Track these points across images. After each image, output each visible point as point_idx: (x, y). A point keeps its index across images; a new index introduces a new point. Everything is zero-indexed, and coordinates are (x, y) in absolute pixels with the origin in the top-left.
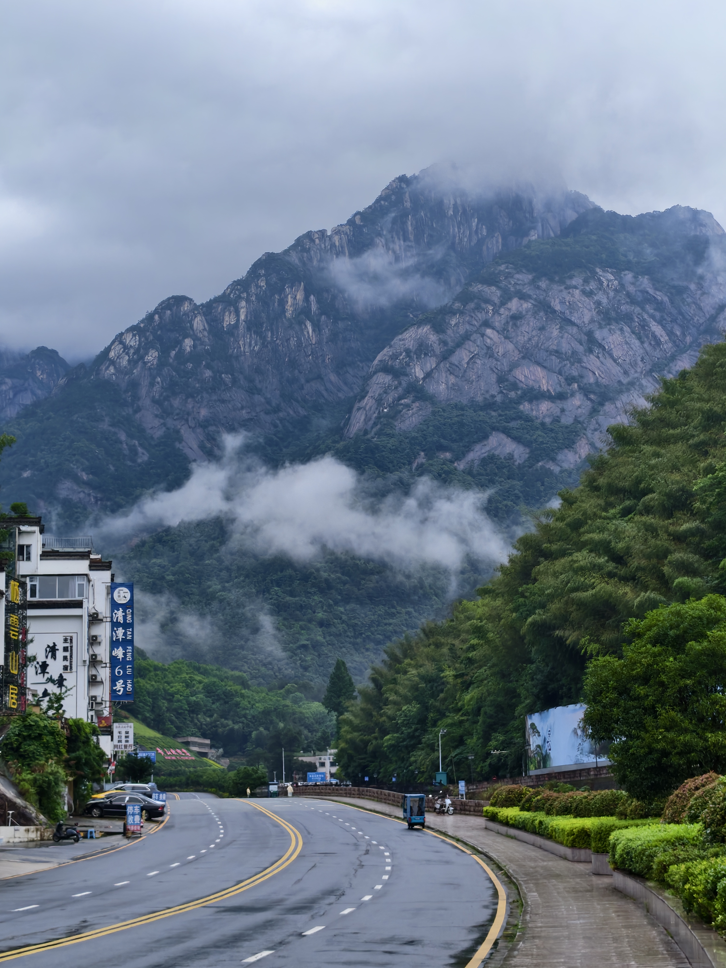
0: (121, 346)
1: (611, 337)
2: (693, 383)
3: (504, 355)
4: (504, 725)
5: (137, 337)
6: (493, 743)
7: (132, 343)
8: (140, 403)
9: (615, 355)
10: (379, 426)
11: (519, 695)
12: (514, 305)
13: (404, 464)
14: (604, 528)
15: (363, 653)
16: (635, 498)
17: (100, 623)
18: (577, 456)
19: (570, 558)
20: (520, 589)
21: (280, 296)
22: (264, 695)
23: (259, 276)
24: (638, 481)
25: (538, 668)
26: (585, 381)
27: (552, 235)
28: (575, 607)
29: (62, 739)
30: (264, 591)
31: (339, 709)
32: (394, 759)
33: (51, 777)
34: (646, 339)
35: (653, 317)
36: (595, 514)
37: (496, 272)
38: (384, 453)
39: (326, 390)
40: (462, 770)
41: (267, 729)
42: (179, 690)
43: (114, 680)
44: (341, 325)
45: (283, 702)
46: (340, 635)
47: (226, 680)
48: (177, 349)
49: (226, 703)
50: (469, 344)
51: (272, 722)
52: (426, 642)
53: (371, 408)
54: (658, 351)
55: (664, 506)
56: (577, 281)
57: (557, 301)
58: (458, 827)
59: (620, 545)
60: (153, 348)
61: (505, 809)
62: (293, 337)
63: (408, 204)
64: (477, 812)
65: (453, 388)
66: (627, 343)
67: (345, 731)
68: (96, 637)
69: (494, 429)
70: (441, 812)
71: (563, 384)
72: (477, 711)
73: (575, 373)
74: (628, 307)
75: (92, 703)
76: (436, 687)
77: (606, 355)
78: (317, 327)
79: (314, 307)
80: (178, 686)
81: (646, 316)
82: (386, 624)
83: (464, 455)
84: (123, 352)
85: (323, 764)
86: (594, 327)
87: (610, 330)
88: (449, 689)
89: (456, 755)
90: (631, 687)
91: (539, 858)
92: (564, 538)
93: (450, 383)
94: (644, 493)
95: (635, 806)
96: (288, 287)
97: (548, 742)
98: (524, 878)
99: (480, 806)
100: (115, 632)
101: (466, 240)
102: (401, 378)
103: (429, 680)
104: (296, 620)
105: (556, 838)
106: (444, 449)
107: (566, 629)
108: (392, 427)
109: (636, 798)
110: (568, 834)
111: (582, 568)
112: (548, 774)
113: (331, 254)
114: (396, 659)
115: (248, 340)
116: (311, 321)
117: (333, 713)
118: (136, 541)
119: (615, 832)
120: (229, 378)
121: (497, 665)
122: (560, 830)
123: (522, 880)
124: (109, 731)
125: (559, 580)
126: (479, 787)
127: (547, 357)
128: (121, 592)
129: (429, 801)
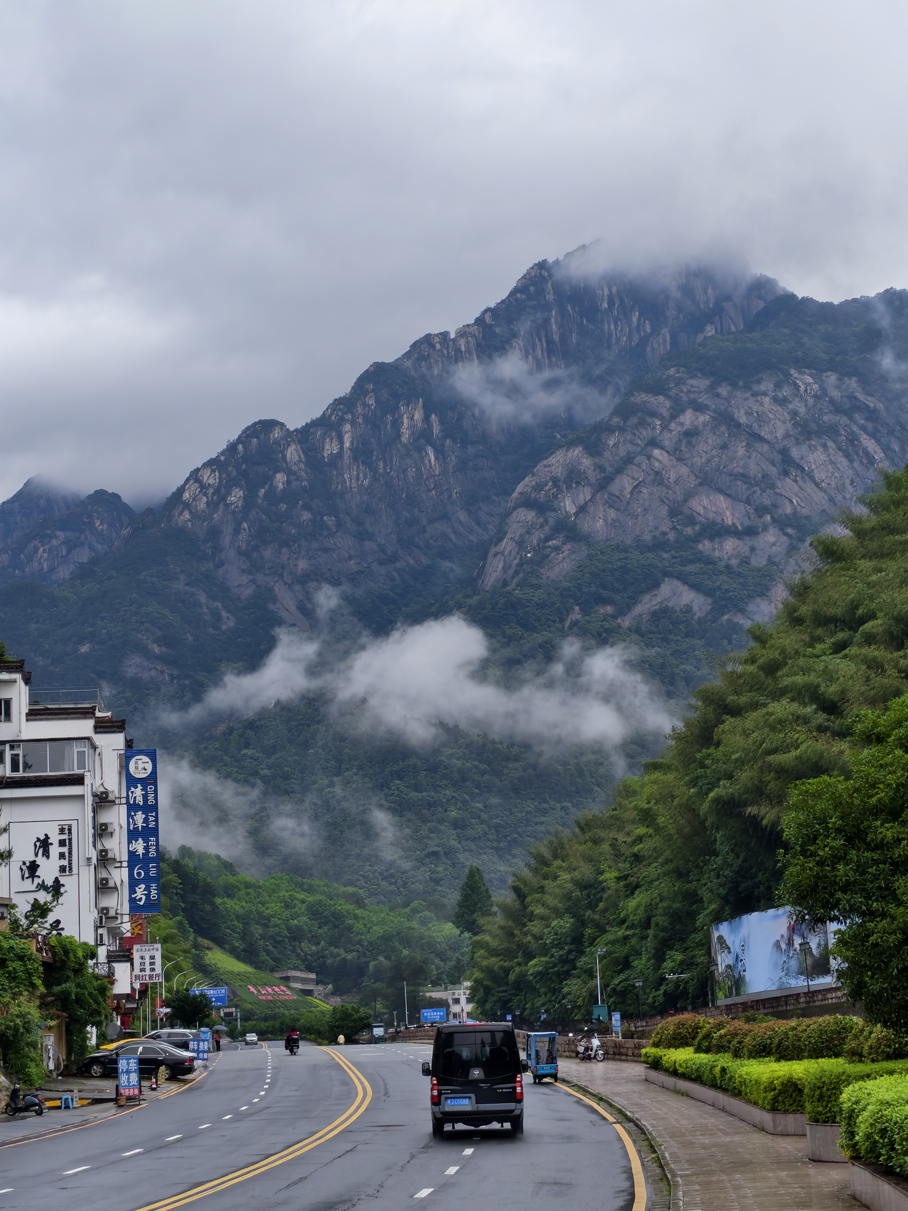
0: (197, 485)
1: (811, 456)
3: (677, 482)
4: (682, 940)
5: (217, 474)
6: (668, 964)
7: (211, 481)
8: (223, 556)
9: (817, 477)
10: (521, 575)
11: (702, 899)
12: (688, 418)
13: (554, 621)
14: (810, 669)
15: (508, 860)
16: (851, 628)
17: (112, 806)
18: (773, 606)
19: (765, 711)
20: (698, 756)
21: (393, 417)
22: (382, 915)
23: (366, 393)
24: (854, 606)
25: (725, 861)
26: (780, 511)
27: (733, 329)
28: (772, 774)
29: (36, 965)
30: (382, 786)
31: (472, 927)
32: (543, 990)
33: (18, 1021)
34: (856, 457)
35: (863, 428)
36: (797, 652)
37: (664, 377)
38: (528, 609)
39: (455, 532)
41: (387, 958)
42: (276, 912)
43: (133, 884)
44: (471, 450)
45: (408, 924)
46: (479, 838)
47: (335, 898)
48: (267, 487)
49: (336, 926)
50: (632, 469)
51: (394, 949)
52: (582, 838)
53: (510, 553)
54: (871, 470)
55: (891, 633)
56: (767, 386)
57: (742, 411)
58: (607, 1080)
59: (833, 689)
60: (237, 486)
61: (673, 1050)
62: (411, 467)
63: (551, 297)
64: (635, 1057)
65: (614, 524)
66: (832, 462)
67: (480, 957)
68: (105, 825)
69: (666, 574)
70: (587, 1057)
71: (752, 517)
72: (646, 924)
73: (767, 502)
74: (832, 417)
75: (102, 917)
76: (594, 895)
77: (807, 478)
78: (440, 453)
79: (436, 429)
80: (274, 907)
81: (855, 428)
82: (536, 824)
83: (629, 608)
84: (200, 492)
85: (457, 1001)
86: (790, 443)
87: (810, 446)
88: (610, 896)
89: (620, 982)
90: (869, 827)
91: (719, 1130)
92: (755, 686)
93: (609, 518)
94: (863, 621)
95: (879, 1039)
96: (403, 405)
97: (741, 960)
98: (687, 1170)
99: (640, 1047)
100: (133, 819)
101: (625, 339)
102: (548, 514)
103: (584, 886)
104: (423, 822)
105: (746, 1094)
106: (604, 601)
107: (761, 805)
108: (537, 576)
109: (879, 1025)
110: (765, 1088)
111: (780, 722)
112: (742, 1004)
113: (456, 361)
114: (543, 862)
115: (355, 473)
116: (433, 447)
117: (467, 935)
118: (222, 728)
119: (851, 1087)
120: (332, 520)
121: (671, 861)
122: (753, 1082)
123: (681, 1176)
124: (128, 956)
125: (750, 740)
126: (649, 1024)
127: (731, 482)
128: (140, 762)
129: (570, 1042)
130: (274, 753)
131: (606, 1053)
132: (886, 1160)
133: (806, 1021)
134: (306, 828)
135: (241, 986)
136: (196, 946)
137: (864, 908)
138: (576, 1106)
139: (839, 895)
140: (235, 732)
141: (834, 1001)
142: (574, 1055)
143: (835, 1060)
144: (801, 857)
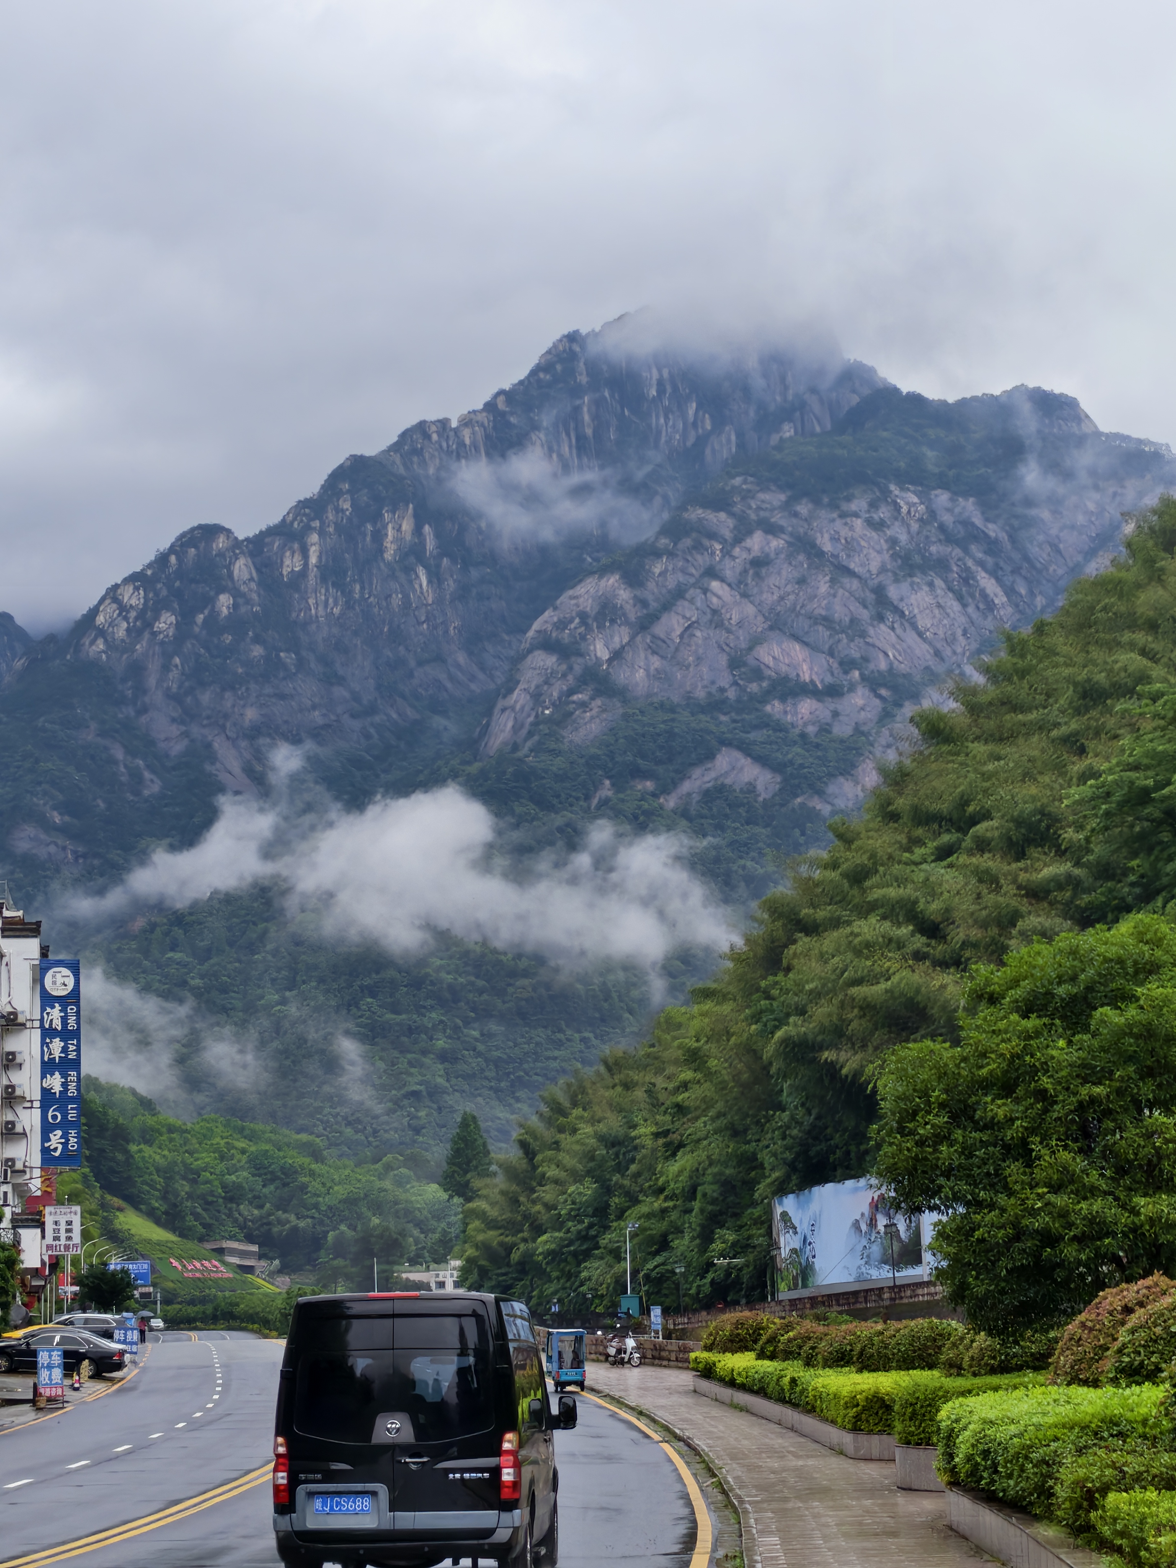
0: (114, 606)
1: (913, 597)
2: (1057, 640)
3: (740, 624)
4: (736, 1215)
5: (141, 592)
6: (718, 1246)
7: (134, 602)
8: (147, 699)
9: (920, 624)
10: (536, 738)
11: (762, 1164)
12: (757, 542)
13: (578, 799)
14: (906, 879)
15: (510, 1105)
16: (959, 830)
17: (21, 1030)
18: (859, 788)
19: (848, 930)
20: (763, 984)
21: (374, 527)
22: (347, 1172)
23: (339, 494)
24: (964, 802)
25: (792, 1117)
26: (872, 666)
27: (818, 429)
28: (856, 1011)
30: (350, 1005)
31: (464, 1191)
32: (555, 1274)
34: (970, 600)
35: (981, 564)
36: (890, 857)
37: (727, 488)
38: (544, 781)
39: (451, 679)
40: (665, 1291)
41: (352, 1227)
42: (208, 1163)
43: (47, 1129)
44: (475, 574)
45: (378, 1184)
46: (474, 1076)
47: (286, 1148)
48: (206, 612)
49: (285, 1185)
50: (683, 606)
51: (360, 1217)
52: (609, 1081)
53: (523, 708)
54: (990, 618)
55: (1010, 839)
56: (859, 504)
57: (826, 536)
58: (646, 1389)
59: (935, 906)
60: (168, 610)
61: (729, 1355)
62: (396, 592)
63: (583, 379)
64: (681, 1362)
65: (658, 676)
66: (939, 606)
67: (475, 1230)
68: (13, 1054)
69: (724, 743)
70: (619, 1361)
71: (836, 672)
72: (691, 1193)
73: (855, 654)
74: (941, 548)
75: (6, 1171)
76: (624, 1155)
77: (907, 625)
78: (435, 577)
79: (430, 544)
80: (206, 1158)
81: (970, 563)
82: (548, 1058)
83: (675, 784)
84: (119, 615)
85: (441, 1284)
86: (886, 579)
87: (912, 584)
88: (644, 1157)
89: (656, 1267)
90: (978, 1103)
91: (788, 1452)
92: (838, 898)
93: (652, 668)
94: (974, 821)
95: (981, 1349)
96: (387, 511)
97: (810, 1244)
98: (756, 1496)
99: (686, 1350)
100: (48, 1047)
101: (677, 437)
102: (573, 659)
103: (612, 1142)
104: (401, 1052)
105: (822, 1411)
106: (645, 775)
107: (841, 1049)
108: (557, 739)
109: (982, 1333)
110: (846, 1403)
111: (868, 945)
112: (810, 1298)
113: (458, 457)
114: (559, 1110)
115: (323, 598)
116: (425, 567)
117: (456, 1200)
118: (140, 923)
119: (950, 1404)
120: (291, 658)
121: (724, 1115)
122: (831, 1397)
123: (750, 1503)
124: (38, 1221)
125: (829, 967)
126: (693, 1320)
127: (810, 627)
128: (58, 976)
129: (597, 1342)
130: (209, 958)
131: (643, 1357)
132: (987, 1484)
133: (894, 1325)
134: (249, 1058)
135: (160, 1259)
136: (103, 1206)
137: (969, 1197)
138: (611, 1422)
139: (941, 1181)
140: (158, 929)
141: (926, 1298)
142: (602, 1358)
143: (929, 1372)
144: (899, 1136)
